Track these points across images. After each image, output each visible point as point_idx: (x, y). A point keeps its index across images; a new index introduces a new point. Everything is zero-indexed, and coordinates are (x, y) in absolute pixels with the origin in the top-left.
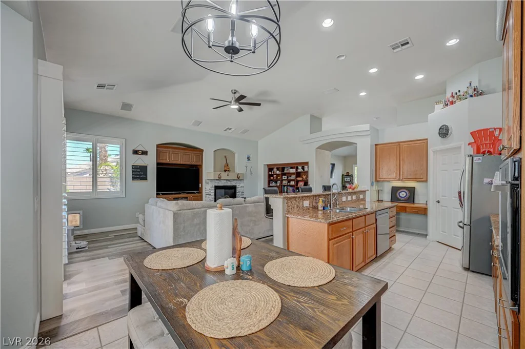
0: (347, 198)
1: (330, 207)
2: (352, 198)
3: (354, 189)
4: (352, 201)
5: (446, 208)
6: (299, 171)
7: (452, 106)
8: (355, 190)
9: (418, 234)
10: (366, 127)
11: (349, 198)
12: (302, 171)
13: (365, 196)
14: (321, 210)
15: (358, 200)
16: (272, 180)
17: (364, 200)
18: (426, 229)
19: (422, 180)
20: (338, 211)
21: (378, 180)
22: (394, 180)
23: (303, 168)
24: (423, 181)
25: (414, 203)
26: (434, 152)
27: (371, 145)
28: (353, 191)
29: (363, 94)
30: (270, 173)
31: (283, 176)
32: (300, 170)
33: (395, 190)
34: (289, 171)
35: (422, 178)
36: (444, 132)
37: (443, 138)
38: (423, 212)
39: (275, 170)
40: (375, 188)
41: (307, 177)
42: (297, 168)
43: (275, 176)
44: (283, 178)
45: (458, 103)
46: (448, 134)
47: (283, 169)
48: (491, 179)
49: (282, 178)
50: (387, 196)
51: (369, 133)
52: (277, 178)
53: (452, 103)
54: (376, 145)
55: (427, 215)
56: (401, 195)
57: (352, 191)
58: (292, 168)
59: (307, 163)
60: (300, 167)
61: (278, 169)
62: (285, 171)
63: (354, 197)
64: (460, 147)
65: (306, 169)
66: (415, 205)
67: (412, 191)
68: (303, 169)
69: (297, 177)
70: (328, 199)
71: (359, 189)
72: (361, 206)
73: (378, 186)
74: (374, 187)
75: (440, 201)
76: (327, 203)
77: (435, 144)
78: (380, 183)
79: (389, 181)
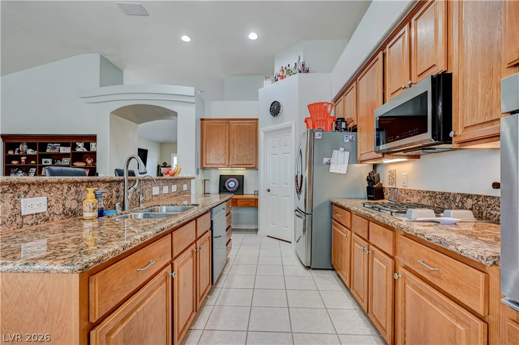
0: (161, 189)
1: (123, 209)
2: (170, 188)
3: (173, 175)
4: (170, 195)
5: (275, 197)
6: (78, 150)
7: (282, 80)
8: (176, 177)
9: (247, 230)
10: (190, 91)
11: (166, 190)
12: (85, 150)
13: (189, 186)
14: (92, 219)
15: (180, 192)
16: (15, 167)
17: (189, 191)
18: (257, 223)
19: (252, 166)
20: (140, 215)
21: (204, 166)
22: (222, 166)
23: (87, 146)
24: (252, 168)
25: (243, 194)
26: (264, 132)
27: (196, 119)
28: (173, 178)
29: (186, 39)
30: (11, 153)
31: (44, 160)
32: (81, 148)
33: (223, 180)
34: (56, 151)
35: (252, 164)
36: (275, 109)
37: (274, 116)
38: (253, 204)
39: (23, 147)
40: (200, 177)
41: (95, 161)
42: (74, 146)
43: (23, 159)
44: (43, 164)
45: (288, 77)
46: (279, 112)
47: (43, 147)
48: (329, 159)
49: (41, 162)
50: (214, 187)
51: (193, 100)
52: (27, 161)
53: (282, 77)
54: (202, 120)
55: (257, 207)
56: (230, 185)
57: (171, 177)
58: (63, 145)
59: (93, 138)
60: (81, 145)
61: (30, 146)
62: (48, 151)
63: (174, 188)
64: (290, 128)
65: (93, 148)
66: (245, 196)
67: (241, 179)
68: (89, 148)
69: (73, 161)
70: (117, 191)
71: (180, 176)
72: (185, 202)
73: (204, 176)
74: (200, 175)
75: (270, 189)
76: (114, 200)
77: (266, 124)
78: (206, 171)
79: (216, 168)
